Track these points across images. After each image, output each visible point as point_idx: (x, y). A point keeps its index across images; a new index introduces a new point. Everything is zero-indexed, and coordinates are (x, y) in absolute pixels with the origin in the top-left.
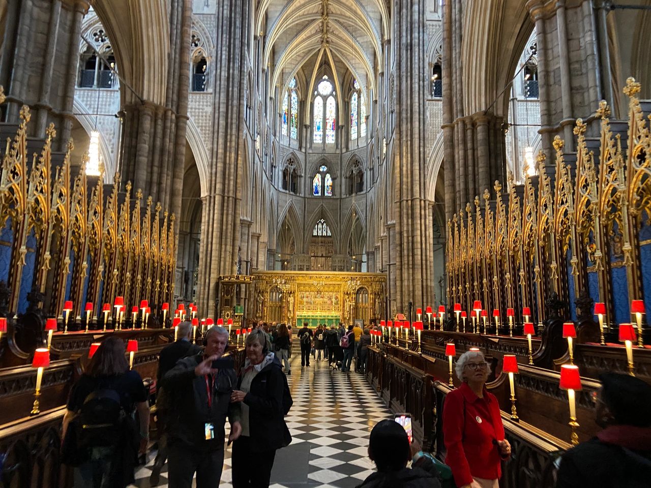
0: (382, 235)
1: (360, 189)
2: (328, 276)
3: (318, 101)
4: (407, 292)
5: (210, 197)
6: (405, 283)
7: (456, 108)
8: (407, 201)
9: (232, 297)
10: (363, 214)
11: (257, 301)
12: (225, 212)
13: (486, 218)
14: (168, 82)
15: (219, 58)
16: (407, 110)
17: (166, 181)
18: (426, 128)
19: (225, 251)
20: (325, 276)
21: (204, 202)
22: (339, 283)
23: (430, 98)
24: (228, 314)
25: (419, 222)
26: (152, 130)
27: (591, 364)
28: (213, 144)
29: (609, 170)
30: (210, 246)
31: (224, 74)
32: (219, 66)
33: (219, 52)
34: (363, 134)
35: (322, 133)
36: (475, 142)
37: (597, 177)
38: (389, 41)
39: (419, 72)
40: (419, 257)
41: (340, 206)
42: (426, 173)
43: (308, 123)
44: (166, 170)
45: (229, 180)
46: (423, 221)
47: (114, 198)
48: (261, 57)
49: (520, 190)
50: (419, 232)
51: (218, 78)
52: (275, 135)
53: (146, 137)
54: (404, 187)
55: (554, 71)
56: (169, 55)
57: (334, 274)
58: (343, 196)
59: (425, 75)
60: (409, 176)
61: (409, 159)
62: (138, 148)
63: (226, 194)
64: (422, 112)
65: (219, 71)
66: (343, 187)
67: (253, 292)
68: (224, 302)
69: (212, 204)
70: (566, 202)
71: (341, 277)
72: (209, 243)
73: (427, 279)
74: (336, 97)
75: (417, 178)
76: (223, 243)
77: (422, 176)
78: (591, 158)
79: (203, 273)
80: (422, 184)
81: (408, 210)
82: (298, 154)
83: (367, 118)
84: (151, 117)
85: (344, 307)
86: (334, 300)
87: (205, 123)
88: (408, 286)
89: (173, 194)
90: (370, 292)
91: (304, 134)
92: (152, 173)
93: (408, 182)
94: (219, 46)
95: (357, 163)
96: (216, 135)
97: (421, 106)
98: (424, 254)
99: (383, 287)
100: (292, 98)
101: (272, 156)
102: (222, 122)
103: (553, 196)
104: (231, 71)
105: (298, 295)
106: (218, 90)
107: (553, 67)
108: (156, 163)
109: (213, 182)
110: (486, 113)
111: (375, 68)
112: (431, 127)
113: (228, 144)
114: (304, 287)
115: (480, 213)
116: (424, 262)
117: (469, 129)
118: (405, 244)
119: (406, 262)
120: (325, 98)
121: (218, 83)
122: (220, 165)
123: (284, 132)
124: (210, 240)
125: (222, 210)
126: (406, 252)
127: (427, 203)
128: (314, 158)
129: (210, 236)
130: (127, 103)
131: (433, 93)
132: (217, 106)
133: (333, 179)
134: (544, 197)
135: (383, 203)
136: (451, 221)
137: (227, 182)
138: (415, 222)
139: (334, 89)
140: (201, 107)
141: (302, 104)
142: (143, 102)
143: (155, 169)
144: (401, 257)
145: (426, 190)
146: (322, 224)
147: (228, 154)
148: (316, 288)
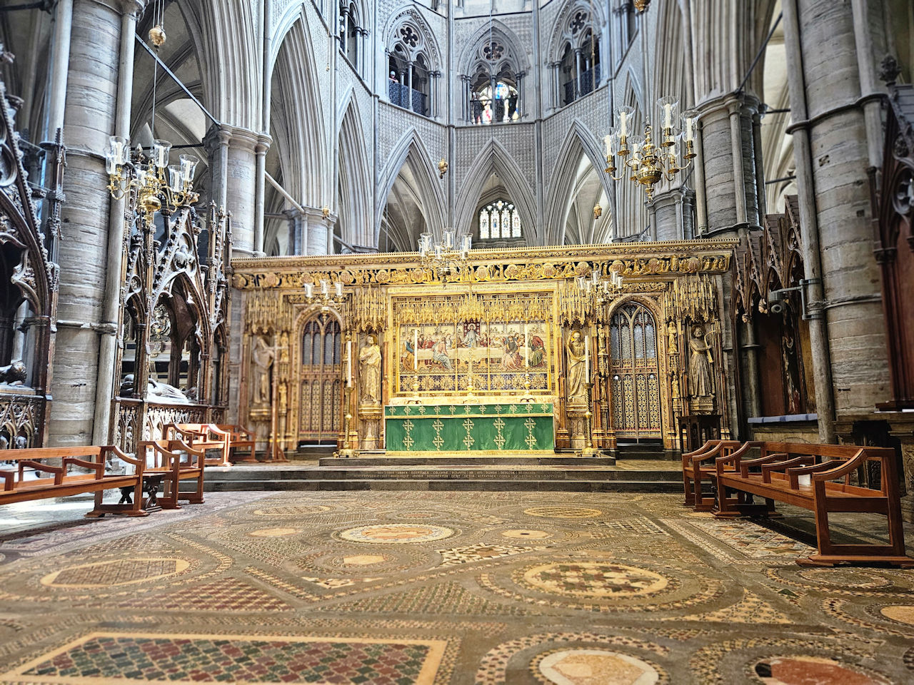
2: (500, 263)
10: (601, 141)
11: (254, 363)
41: (539, 139)
57: (524, 256)
58: (547, 113)
66: (546, 92)
82: (429, 16)
95: (579, 18)
105: (397, 338)
114: (417, 309)
128: (471, 31)
146: (500, 213)
148: (460, 309)
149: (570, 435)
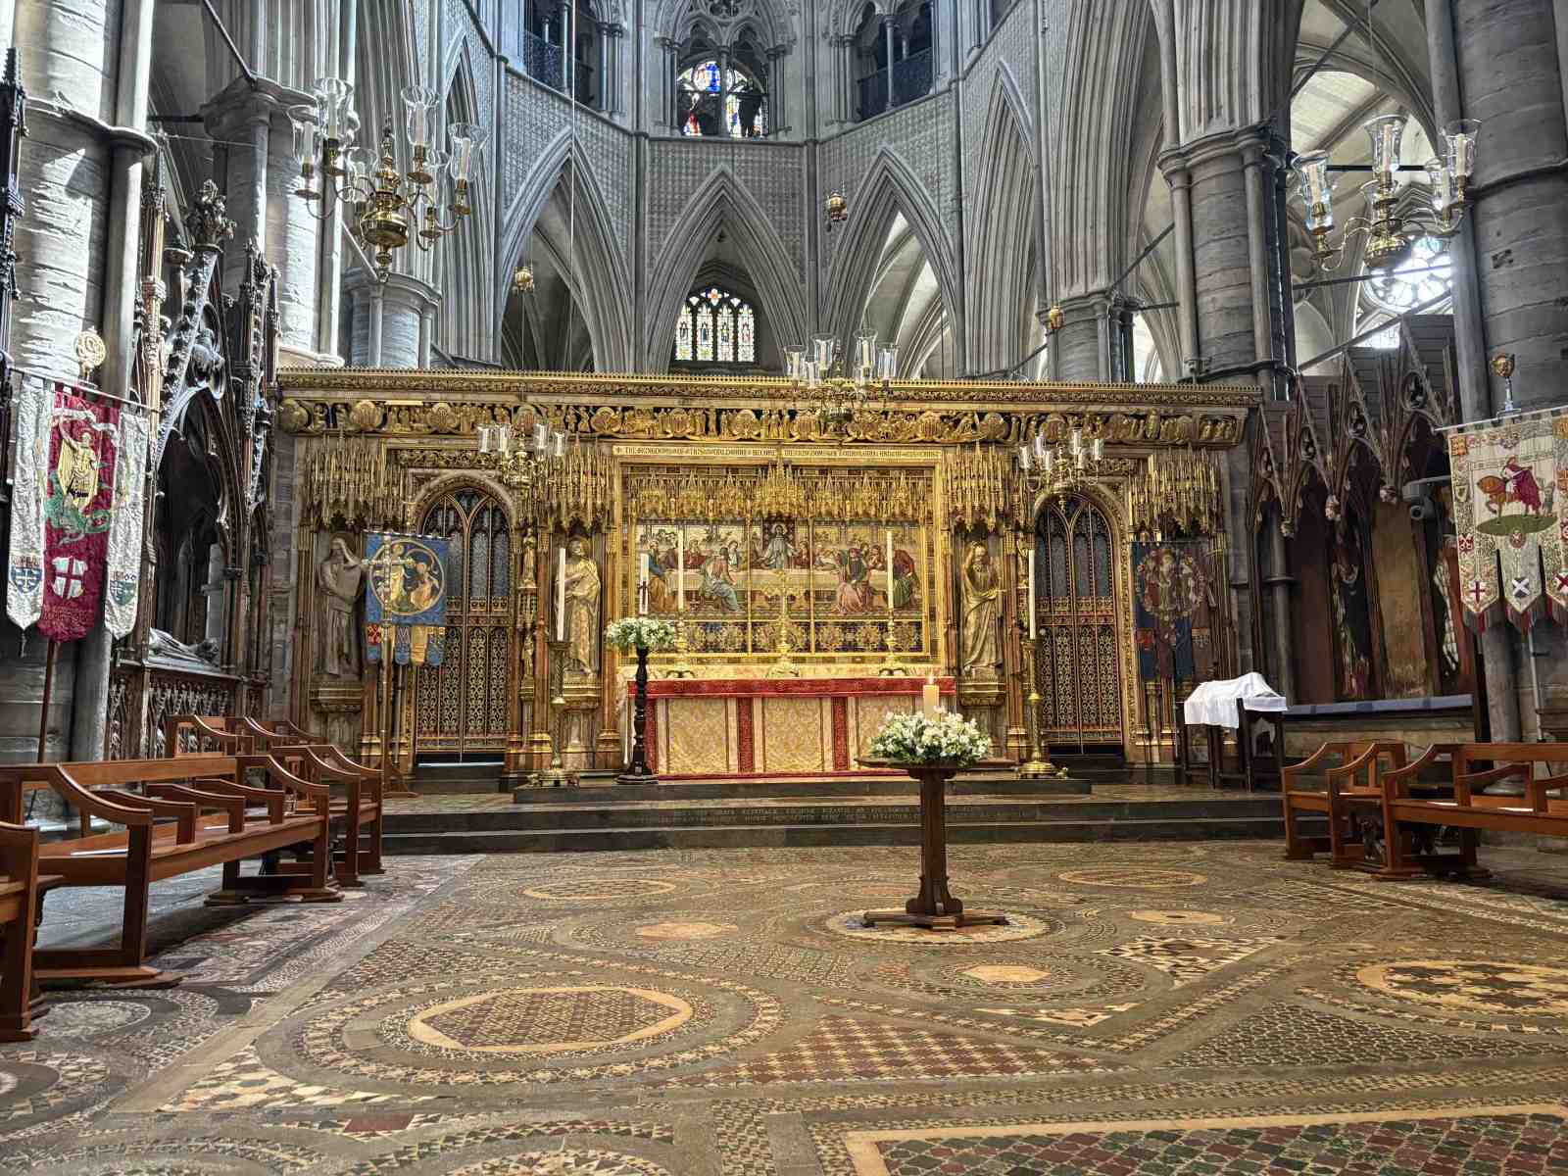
10: (937, 196)
22: (917, 457)
41: (812, 179)
58: (826, 130)
66: (825, 89)
71: (932, 413)
105: (632, 545)
114: (672, 491)
146: (715, 312)
148: (758, 494)
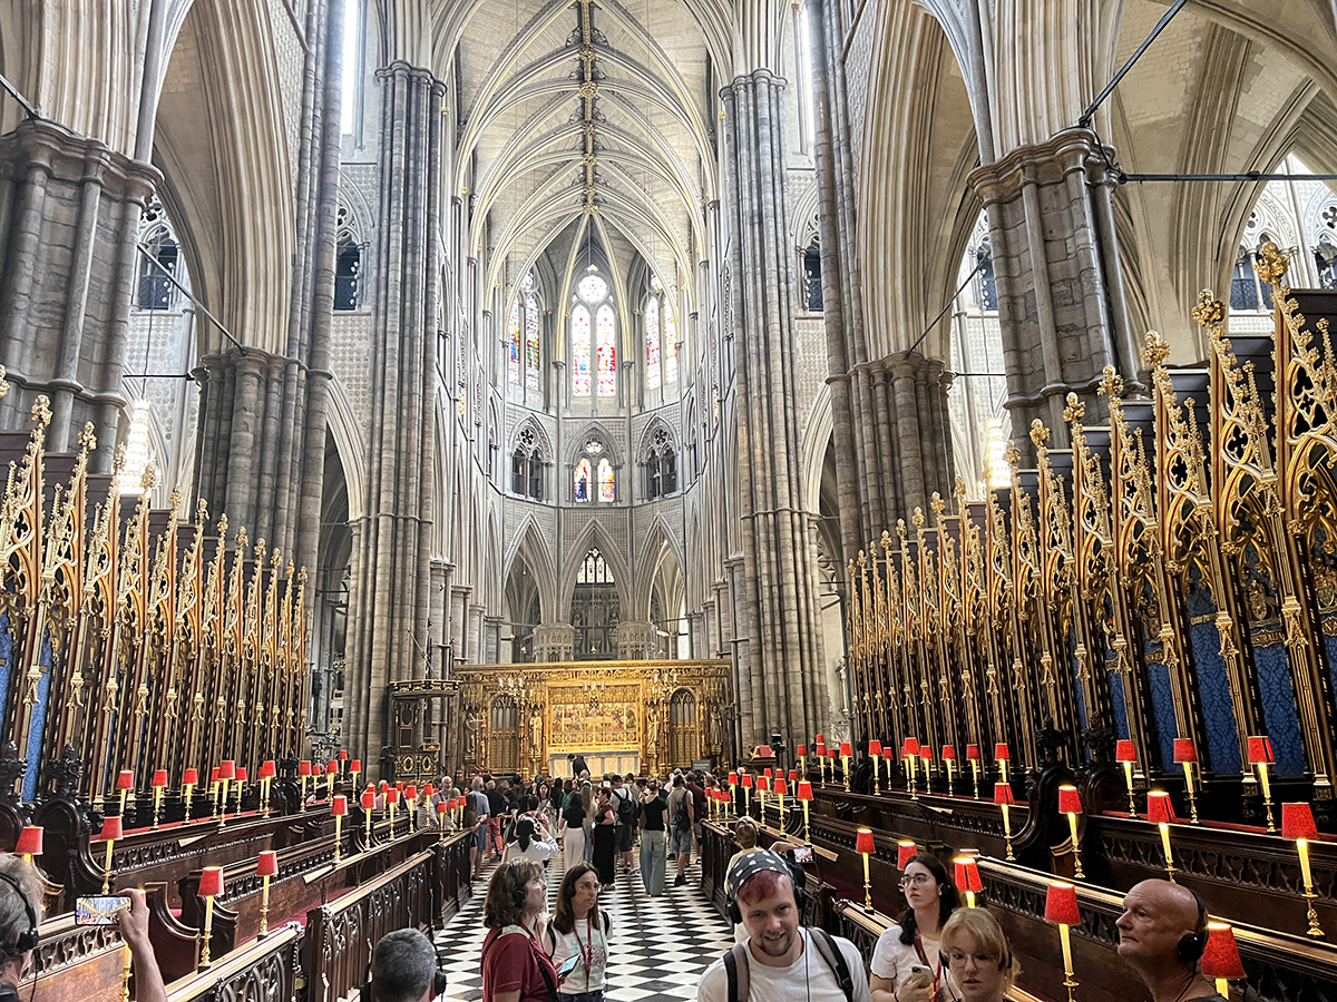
0: (718, 580)
1: (671, 486)
2: (611, 669)
3: (580, 313)
4: (773, 699)
5: (369, 520)
6: (770, 681)
7: (853, 344)
8: (766, 515)
9: (415, 725)
10: (678, 538)
11: (465, 728)
12: (399, 549)
13: (919, 562)
14: (292, 310)
15: (384, 247)
16: (758, 338)
17: (288, 501)
18: (795, 372)
19: (401, 629)
20: (606, 669)
21: (355, 531)
22: (635, 682)
23: (801, 313)
24: (408, 762)
25: (791, 556)
26: (261, 403)
27: (1117, 853)
28: (373, 414)
29: (1127, 489)
30: (368, 620)
31: (396, 276)
32: (383, 260)
33: (385, 234)
34: (672, 377)
35: (589, 378)
36: (892, 410)
37: (1109, 502)
38: (717, 204)
39: (778, 266)
40: (795, 628)
42: (800, 460)
43: (561, 359)
44: (288, 480)
45: (407, 485)
46: (799, 554)
47: (195, 552)
48: (464, 236)
49: (976, 511)
50: (792, 576)
51: (383, 284)
52: (494, 385)
53: (249, 417)
54: (759, 487)
55: (1025, 296)
56: (294, 257)
57: (625, 665)
58: (637, 503)
59: (789, 270)
60: (768, 465)
61: (766, 432)
62: (232, 442)
63: (401, 514)
64: (786, 342)
65: (383, 270)
66: (636, 484)
67: (456, 710)
68: (399, 735)
69: (372, 535)
70: (1061, 541)
71: (638, 670)
72: (367, 616)
73: (812, 672)
74: (615, 307)
75: (784, 470)
76: (397, 614)
77: (793, 463)
78: (1096, 467)
79: (355, 677)
80: (794, 482)
81: (767, 532)
82: (542, 418)
83: (678, 347)
84: (259, 378)
85: (646, 732)
86: (624, 719)
87: (357, 373)
88: (777, 686)
89: (301, 528)
90: (697, 700)
91: (553, 380)
92: (259, 487)
93: (765, 478)
94: (385, 223)
95: (661, 435)
96: (379, 394)
97: (785, 330)
98: (804, 621)
99: (723, 687)
100: (528, 310)
101: (490, 426)
102: (393, 370)
103: (1037, 530)
104: (409, 270)
105: (551, 711)
106: (382, 308)
107: (1021, 290)
108: (268, 468)
109: (374, 490)
110: (908, 355)
111: (692, 250)
112: (805, 370)
113: (405, 413)
114: (563, 694)
115: (907, 551)
116: (805, 636)
117: (879, 385)
118: (766, 602)
119: (769, 638)
120: (593, 309)
121: (383, 293)
122: (389, 456)
123: (513, 377)
124: (368, 608)
125: (394, 545)
126: (768, 617)
127: (805, 517)
128: (576, 428)
129: (368, 601)
130: (211, 353)
131: (807, 305)
132: (381, 337)
133: (616, 468)
134: (1023, 527)
135: (716, 517)
136: (855, 564)
137: (402, 489)
138: (783, 557)
139: (612, 292)
140: (348, 341)
141: (548, 320)
142: (243, 351)
143: (267, 480)
144: (759, 627)
145: (803, 494)
146: (596, 560)
147: (404, 433)
148: (588, 695)
149: (648, 767)
